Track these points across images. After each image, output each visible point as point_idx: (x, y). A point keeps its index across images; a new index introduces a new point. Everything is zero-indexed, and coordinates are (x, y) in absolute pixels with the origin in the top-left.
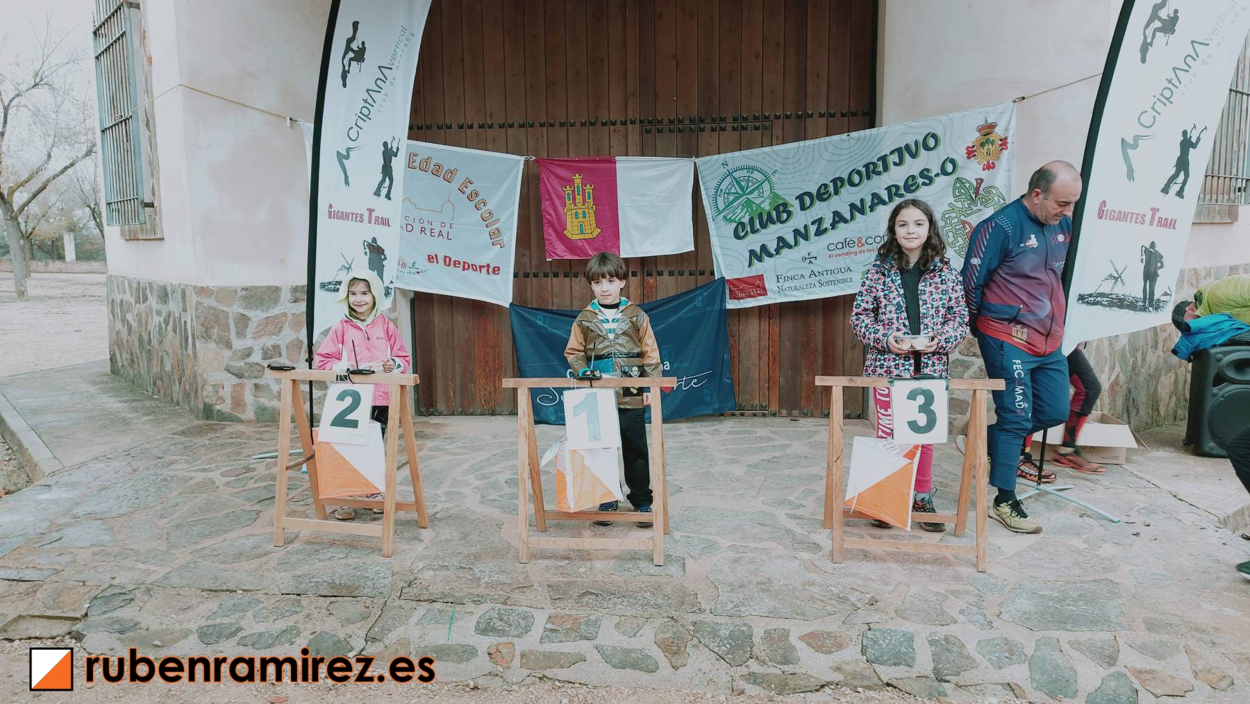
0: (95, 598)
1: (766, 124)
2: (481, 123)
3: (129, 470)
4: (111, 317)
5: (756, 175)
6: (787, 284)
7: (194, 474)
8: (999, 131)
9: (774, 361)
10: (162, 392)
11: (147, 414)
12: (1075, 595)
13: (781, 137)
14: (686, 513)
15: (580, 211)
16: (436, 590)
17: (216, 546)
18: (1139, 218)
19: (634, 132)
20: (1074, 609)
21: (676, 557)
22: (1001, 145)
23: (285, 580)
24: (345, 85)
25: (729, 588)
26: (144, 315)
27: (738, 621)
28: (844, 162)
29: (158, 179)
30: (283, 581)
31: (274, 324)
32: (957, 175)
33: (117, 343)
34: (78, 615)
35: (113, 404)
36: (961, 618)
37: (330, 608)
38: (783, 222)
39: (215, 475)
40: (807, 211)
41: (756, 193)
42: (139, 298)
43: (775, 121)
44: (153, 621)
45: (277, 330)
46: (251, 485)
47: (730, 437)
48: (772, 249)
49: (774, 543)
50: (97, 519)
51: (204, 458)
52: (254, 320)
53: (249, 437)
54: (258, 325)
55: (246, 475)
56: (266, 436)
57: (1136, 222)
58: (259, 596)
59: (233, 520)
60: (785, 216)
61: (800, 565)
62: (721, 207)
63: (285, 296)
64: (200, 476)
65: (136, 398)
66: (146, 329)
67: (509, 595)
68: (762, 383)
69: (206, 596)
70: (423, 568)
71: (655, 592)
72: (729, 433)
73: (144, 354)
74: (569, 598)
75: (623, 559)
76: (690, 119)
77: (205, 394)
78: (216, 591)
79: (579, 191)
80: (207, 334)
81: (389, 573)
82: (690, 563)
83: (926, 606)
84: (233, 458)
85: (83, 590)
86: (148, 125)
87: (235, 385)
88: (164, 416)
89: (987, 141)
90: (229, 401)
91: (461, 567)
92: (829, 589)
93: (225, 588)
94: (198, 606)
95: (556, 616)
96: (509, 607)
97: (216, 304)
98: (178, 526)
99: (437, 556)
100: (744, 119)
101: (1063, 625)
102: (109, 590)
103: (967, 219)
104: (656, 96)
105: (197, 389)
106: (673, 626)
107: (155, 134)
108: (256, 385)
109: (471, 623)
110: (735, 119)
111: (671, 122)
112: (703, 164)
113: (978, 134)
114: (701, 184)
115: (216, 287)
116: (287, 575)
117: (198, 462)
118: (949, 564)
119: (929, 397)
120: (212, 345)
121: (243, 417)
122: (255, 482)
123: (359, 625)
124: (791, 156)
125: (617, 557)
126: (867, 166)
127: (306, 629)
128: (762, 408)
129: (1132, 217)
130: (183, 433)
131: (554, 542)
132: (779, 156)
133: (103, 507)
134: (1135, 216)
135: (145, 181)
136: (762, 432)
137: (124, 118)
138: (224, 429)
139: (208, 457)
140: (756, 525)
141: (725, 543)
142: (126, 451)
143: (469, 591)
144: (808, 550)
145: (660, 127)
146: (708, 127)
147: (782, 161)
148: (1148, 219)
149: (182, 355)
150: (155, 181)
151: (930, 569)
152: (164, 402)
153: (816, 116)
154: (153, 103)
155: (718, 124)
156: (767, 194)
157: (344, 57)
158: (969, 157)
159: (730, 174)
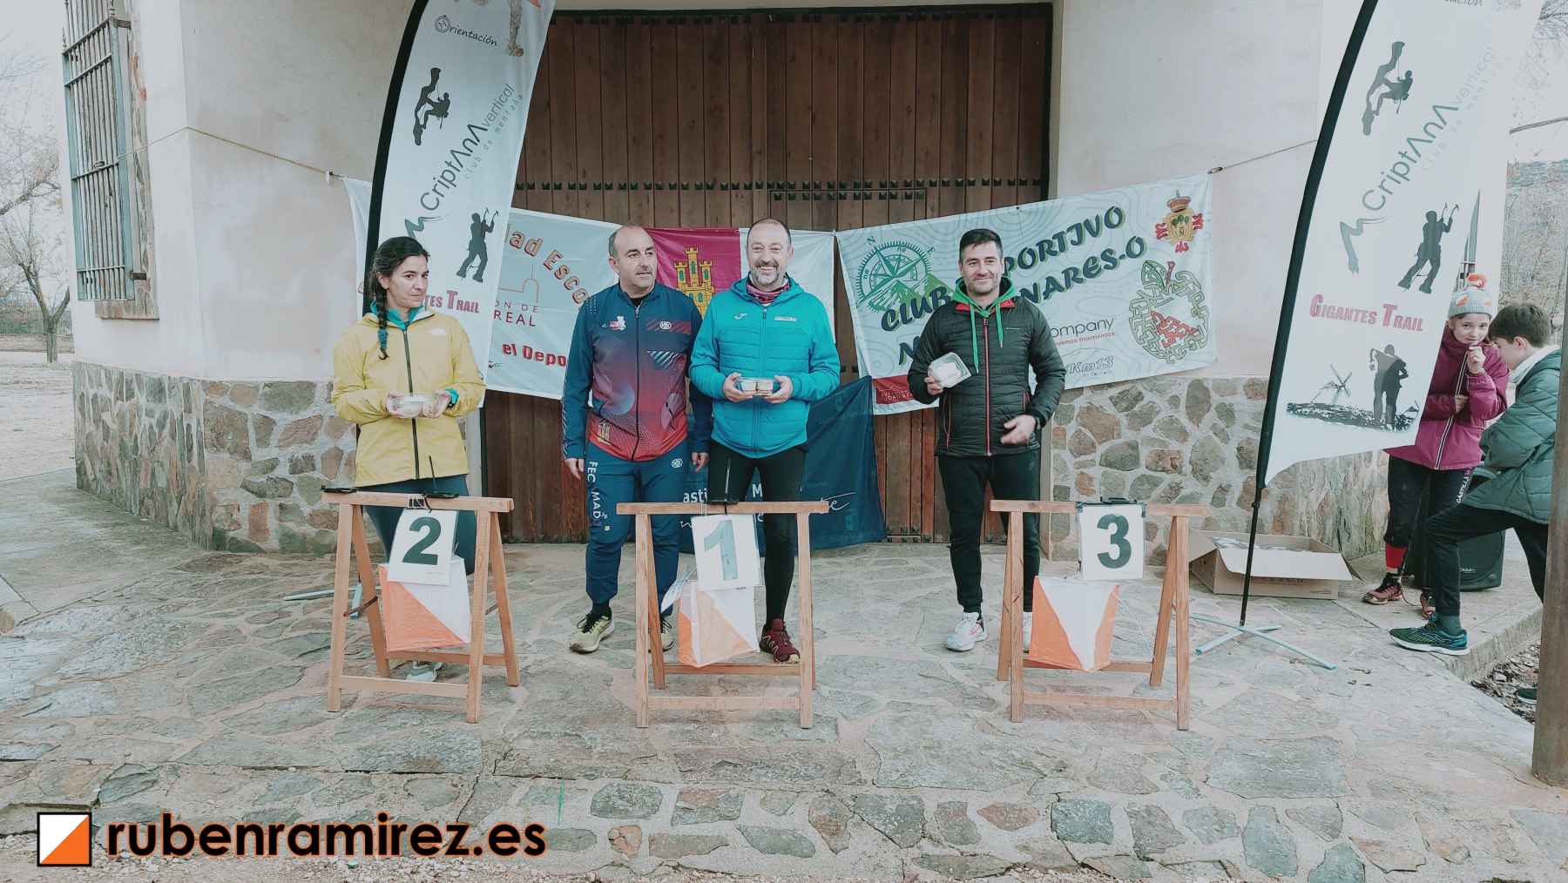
0: (107, 780)
1: (920, 192)
2: (572, 183)
3: (125, 616)
4: (79, 416)
5: (909, 253)
7: (212, 620)
8: (1194, 208)
9: (929, 475)
10: (153, 514)
11: (136, 543)
12: (1291, 755)
13: (937, 208)
14: (834, 663)
15: (696, 293)
16: (539, 763)
17: (255, 712)
18: (1368, 317)
19: (760, 197)
20: (1290, 772)
21: (827, 718)
22: (1194, 223)
23: (347, 754)
24: (418, 142)
25: (892, 754)
26: (128, 415)
27: (906, 794)
28: (1014, 239)
29: (152, 244)
30: (345, 754)
31: (306, 430)
32: (1146, 257)
33: (86, 450)
34: (87, 802)
35: (89, 529)
36: (1163, 785)
37: (408, 787)
39: (238, 621)
41: (908, 276)
42: (121, 393)
43: (929, 189)
44: (183, 808)
45: (310, 436)
46: (287, 634)
47: (877, 568)
49: (941, 699)
50: (94, 680)
51: (221, 600)
52: (279, 423)
53: (275, 573)
54: (285, 430)
55: (280, 621)
56: (296, 570)
57: (1363, 321)
58: (317, 774)
59: (271, 679)
61: (974, 725)
62: (867, 290)
63: (320, 394)
64: (220, 623)
65: (117, 521)
66: (131, 433)
67: (629, 767)
68: (914, 502)
69: (250, 775)
70: (518, 736)
71: (805, 760)
72: (876, 563)
73: (127, 465)
74: (702, 770)
75: (762, 721)
76: (829, 184)
77: (215, 517)
78: (261, 769)
79: (693, 269)
80: (219, 441)
81: (477, 743)
82: (842, 724)
83: (1122, 772)
84: (260, 599)
85: (89, 771)
86: (139, 175)
87: (255, 506)
88: (160, 545)
89: (1180, 219)
90: (246, 526)
91: (566, 734)
92: (1010, 752)
93: (272, 765)
94: (240, 788)
95: (689, 792)
96: (630, 782)
97: (231, 404)
98: (202, 688)
99: (535, 721)
100: (894, 186)
101: (1279, 792)
102: (123, 770)
103: (1157, 310)
104: (788, 155)
105: (204, 510)
106: (829, 801)
107: (150, 187)
108: (281, 506)
109: (585, 803)
110: (882, 186)
111: (805, 187)
112: (845, 240)
113: (1169, 210)
114: (842, 262)
115: (233, 382)
116: (350, 748)
117: (215, 605)
118: (1146, 722)
119: (1123, 525)
120: (225, 456)
121: (263, 546)
122: (292, 631)
123: (446, 807)
124: (950, 231)
125: (755, 719)
126: (1040, 244)
128: (912, 530)
129: (1357, 315)
130: (188, 567)
131: (680, 701)
132: (936, 231)
133: (100, 664)
134: (1361, 314)
135: (135, 246)
136: (914, 562)
137: (106, 166)
138: (241, 562)
139: (227, 598)
140: (918, 677)
141: (883, 699)
142: (117, 591)
143: (580, 763)
144: (981, 706)
145: (792, 193)
146: (850, 194)
147: (940, 237)
148: (1380, 318)
149: (183, 467)
150: (148, 246)
151: (1124, 727)
152: (157, 527)
153: (979, 183)
154: (147, 147)
155: (862, 191)
156: (922, 276)
157: (418, 109)
158: (1159, 237)
159: (878, 251)
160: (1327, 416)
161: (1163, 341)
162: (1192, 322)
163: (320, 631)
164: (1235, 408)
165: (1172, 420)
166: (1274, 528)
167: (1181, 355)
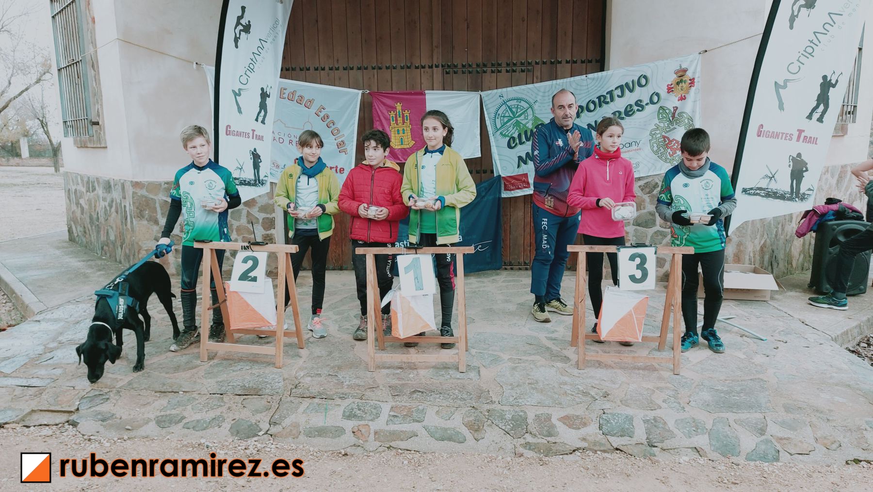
0: (82, 398)
1: (530, 68)
2: (331, 67)
4: (68, 201)
5: (523, 104)
8: (689, 74)
10: (108, 255)
11: (100, 270)
12: (738, 389)
13: (539, 77)
14: (479, 337)
15: (401, 129)
16: (314, 390)
17: (162, 361)
18: (788, 137)
19: (438, 73)
20: (738, 398)
21: (474, 367)
22: (690, 84)
23: (211, 384)
24: (237, 46)
25: (510, 387)
26: (93, 201)
27: (517, 409)
28: (584, 95)
29: (102, 105)
30: (209, 385)
32: (661, 104)
33: (72, 220)
34: (73, 409)
35: (75, 263)
36: (664, 405)
37: (244, 403)
39: (154, 313)
41: (522, 117)
42: (89, 188)
43: (535, 66)
44: (124, 413)
47: (504, 284)
49: (538, 357)
57: (785, 139)
58: (195, 395)
61: (557, 371)
62: (499, 126)
65: (90, 258)
66: (95, 210)
67: (364, 393)
68: (526, 247)
69: (159, 396)
70: (304, 376)
71: (461, 390)
72: (504, 282)
73: (94, 227)
74: (404, 395)
75: (438, 368)
76: (477, 64)
77: (140, 256)
78: (165, 392)
79: (399, 115)
80: (141, 214)
81: (281, 379)
82: (483, 371)
83: (641, 398)
85: (74, 392)
86: (93, 66)
88: (112, 271)
89: (681, 81)
91: (329, 375)
92: (577, 386)
93: (170, 390)
94: (154, 403)
95: (396, 407)
96: (363, 401)
97: (147, 194)
99: (313, 368)
100: (515, 65)
101: (731, 409)
102: (91, 393)
103: (666, 135)
104: (453, 48)
105: (134, 252)
106: (474, 413)
107: (99, 73)
108: (176, 250)
109: (339, 412)
110: (508, 65)
111: (463, 66)
112: (487, 96)
113: (675, 76)
114: (485, 110)
115: (147, 182)
116: (212, 381)
118: (655, 370)
119: (643, 258)
120: (145, 222)
123: (264, 414)
124: (547, 90)
125: (435, 367)
126: (599, 98)
127: (228, 417)
128: (525, 264)
129: (782, 135)
131: (392, 357)
132: (539, 90)
133: (79, 336)
134: (784, 135)
135: (92, 107)
137: (75, 61)
140: (526, 344)
141: (506, 357)
142: (89, 296)
143: (337, 391)
144: (561, 361)
145: (456, 70)
146: (489, 70)
147: (541, 94)
148: (795, 137)
149: (123, 229)
150: (99, 106)
151: (643, 373)
152: (111, 262)
153: (564, 62)
154: (96, 51)
155: (496, 68)
156: (530, 117)
157: (235, 28)
158: (668, 92)
159: (505, 103)
160: (764, 194)
161: (669, 153)
166: (734, 260)
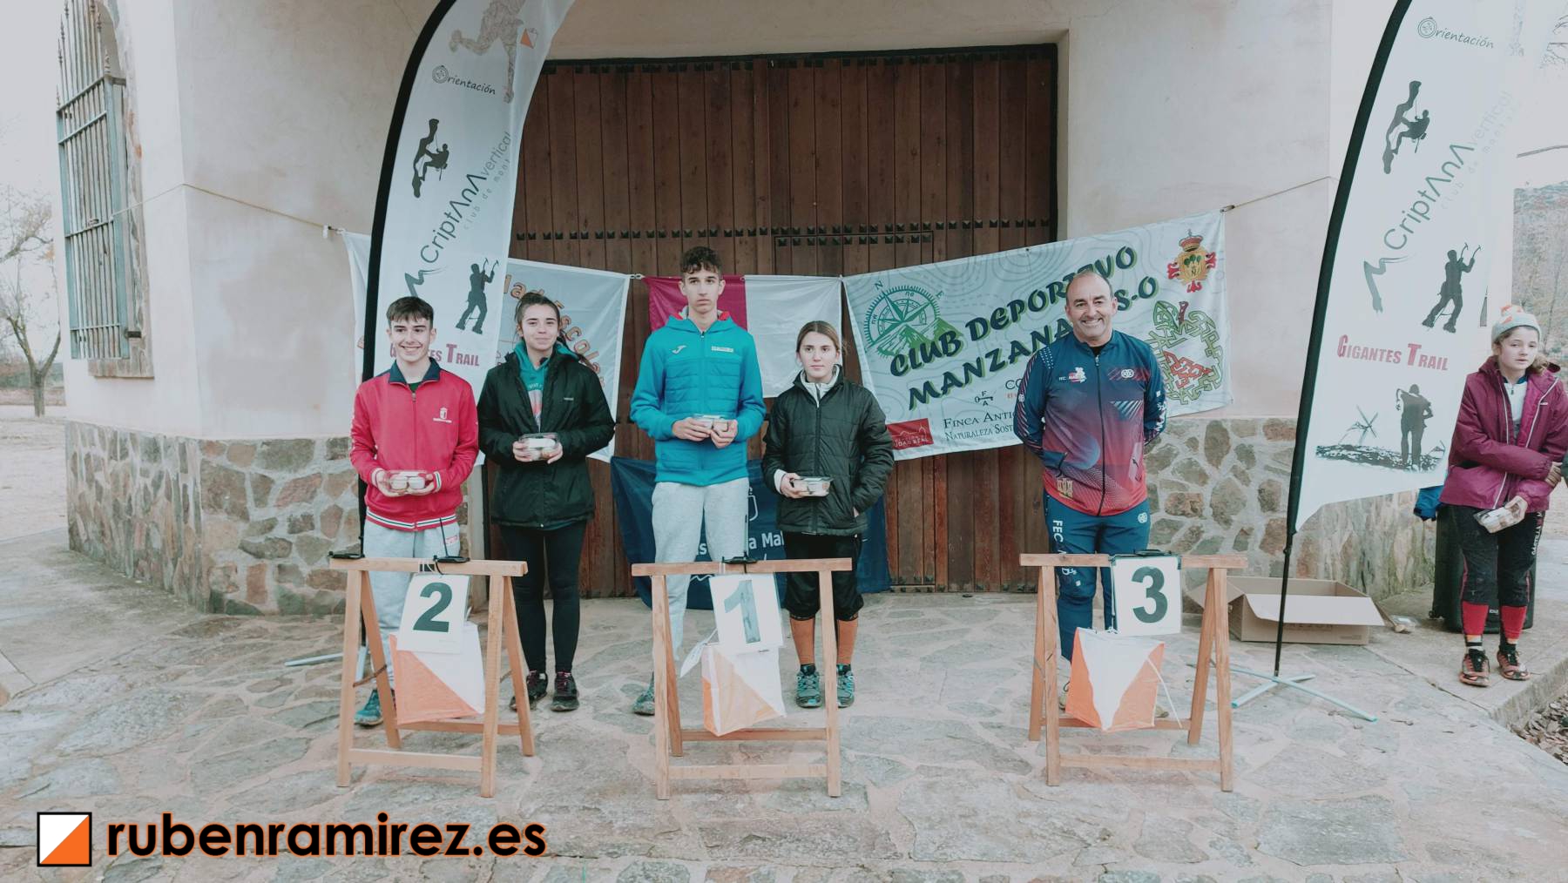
0: (109, 867)
1: (927, 235)
2: (573, 232)
3: (123, 686)
4: (72, 476)
5: (917, 297)
6: (956, 431)
7: (212, 690)
8: (1205, 246)
9: (941, 524)
10: (147, 576)
11: (132, 607)
12: (1342, 817)
13: (944, 251)
14: (857, 725)
16: (558, 839)
17: (259, 789)
18: (1393, 356)
19: (765, 245)
20: (1344, 835)
21: (855, 785)
22: (1208, 262)
24: (417, 194)
25: (927, 824)
26: (122, 475)
27: (945, 868)
28: (1024, 282)
29: (147, 301)
31: (306, 489)
32: (1158, 297)
33: (79, 510)
35: (83, 592)
36: (1212, 852)
37: (424, 870)
38: (950, 355)
39: (240, 690)
40: (980, 341)
41: (917, 320)
42: (115, 452)
43: (936, 232)
45: (309, 495)
46: (291, 702)
47: (892, 621)
48: (938, 388)
49: (972, 762)
50: (93, 757)
51: (220, 667)
52: (278, 482)
53: (274, 636)
54: (284, 489)
55: (282, 689)
56: (295, 633)
57: (1388, 361)
59: (276, 753)
60: (952, 347)
61: (1009, 790)
62: (875, 336)
63: (320, 451)
64: (221, 693)
65: (112, 583)
66: (125, 493)
67: (653, 844)
68: (927, 550)
70: (536, 810)
71: (836, 832)
72: (891, 615)
73: (120, 525)
74: (729, 845)
75: (788, 790)
76: (834, 228)
77: (212, 579)
80: (216, 502)
81: (493, 820)
82: (871, 790)
83: (1169, 839)
84: (259, 666)
86: (134, 232)
87: (252, 567)
88: (156, 609)
89: (1192, 258)
90: (244, 588)
91: (585, 808)
92: (1050, 820)
94: (250, 873)
95: (717, 870)
96: (653, 860)
97: (229, 463)
98: (205, 763)
99: (552, 794)
100: (900, 229)
101: (1334, 857)
103: (1170, 351)
104: (791, 200)
105: (201, 572)
106: (865, 877)
107: (144, 243)
108: (280, 567)
110: (888, 230)
111: (810, 232)
112: (853, 284)
113: (1181, 250)
114: (850, 308)
115: (229, 441)
117: (214, 672)
118: (1187, 783)
119: (1158, 578)
120: (223, 516)
121: (261, 608)
122: (297, 698)
124: (958, 275)
125: (782, 788)
126: (1051, 286)
128: (927, 581)
129: (1382, 354)
130: (186, 632)
131: (700, 770)
132: (944, 274)
133: (98, 739)
134: (1385, 354)
135: (130, 305)
136: (931, 613)
137: (100, 223)
138: (239, 625)
139: (225, 665)
140: (946, 738)
141: (912, 763)
142: (114, 659)
143: (601, 840)
144: (1015, 769)
145: (796, 239)
146: (855, 238)
147: (949, 280)
148: (1405, 356)
149: (179, 528)
150: (143, 304)
151: (1167, 790)
152: (152, 589)
153: (986, 225)
154: (142, 206)
155: (868, 236)
156: (930, 320)
157: (416, 161)
158: (1171, 277)
159: (885, 296)
160: (1354, 457)
161: (1177, 382)
162: (1205, 362)
163: (324, 699)
164: (1255, 449)
165: (1191, 463)
166: (1299, 571)
167: (1196, 396)
